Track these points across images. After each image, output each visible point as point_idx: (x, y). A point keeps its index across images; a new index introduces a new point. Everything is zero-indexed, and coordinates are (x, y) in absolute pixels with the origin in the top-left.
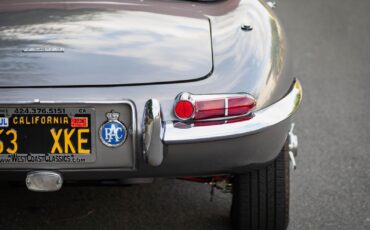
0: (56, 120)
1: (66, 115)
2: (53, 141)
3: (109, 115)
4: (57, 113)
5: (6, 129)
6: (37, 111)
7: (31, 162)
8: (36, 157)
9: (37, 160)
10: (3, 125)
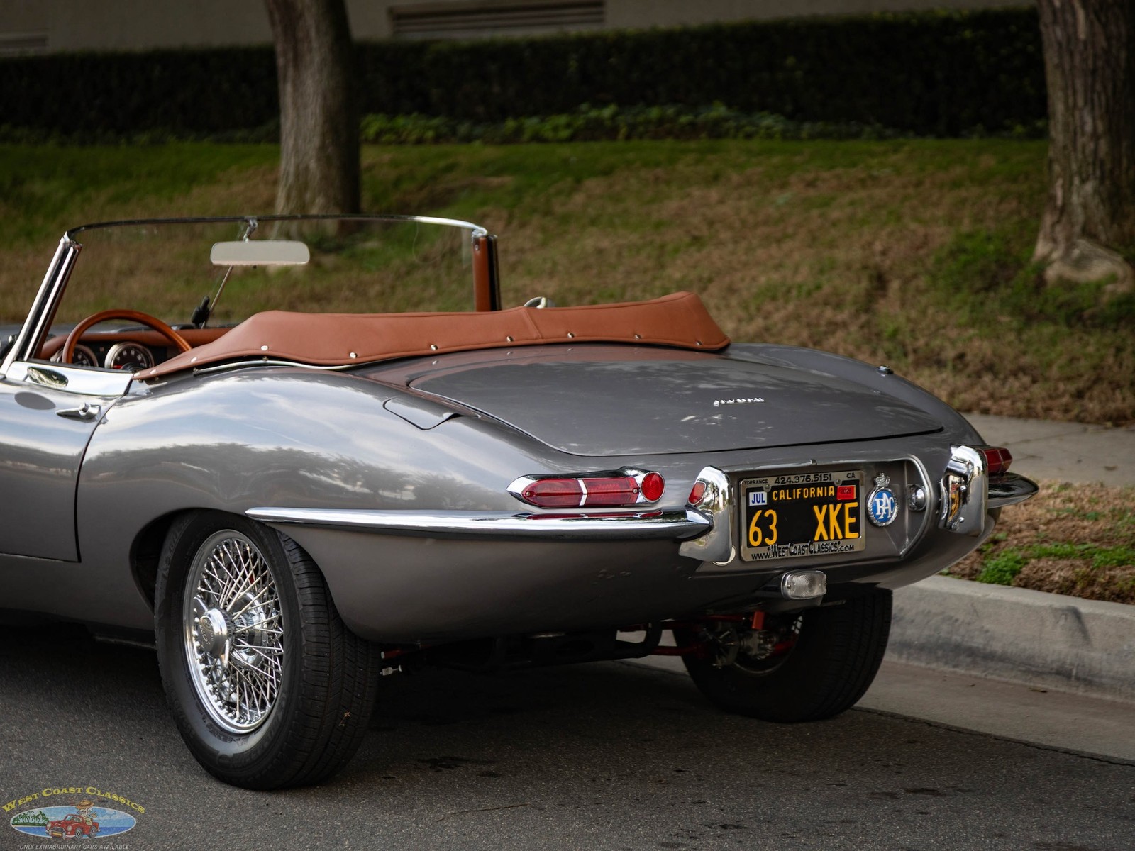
0: (820, 492)
1: (832, 484)
2: (817, 524)
3: (878, 480)
4: (823, 481)
5: (764, 509)
6: (801, 479)
7: (794, 556)
8: (800, 547)
9: (800, 552)
10: (761, 504)
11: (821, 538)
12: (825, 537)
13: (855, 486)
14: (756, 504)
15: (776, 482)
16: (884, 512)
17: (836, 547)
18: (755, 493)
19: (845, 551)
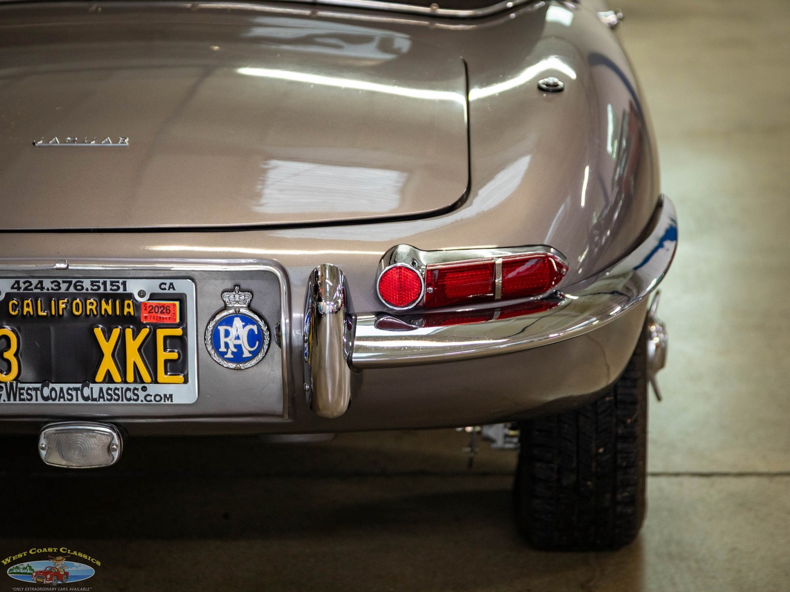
0: (107, 307)
1: (130, 296)
2: (101, 355)
3: (228, 297)
4: (109, 291)
6: (64, 286)
7: (50, 402)
8: (61, 389)
9: (63, 397)
11: (109, 378)
12: (117, 377)
13: (177, 303)
15: (14, 287)
16: (232, 348)
17: (137, 395)
19: (154, 402)
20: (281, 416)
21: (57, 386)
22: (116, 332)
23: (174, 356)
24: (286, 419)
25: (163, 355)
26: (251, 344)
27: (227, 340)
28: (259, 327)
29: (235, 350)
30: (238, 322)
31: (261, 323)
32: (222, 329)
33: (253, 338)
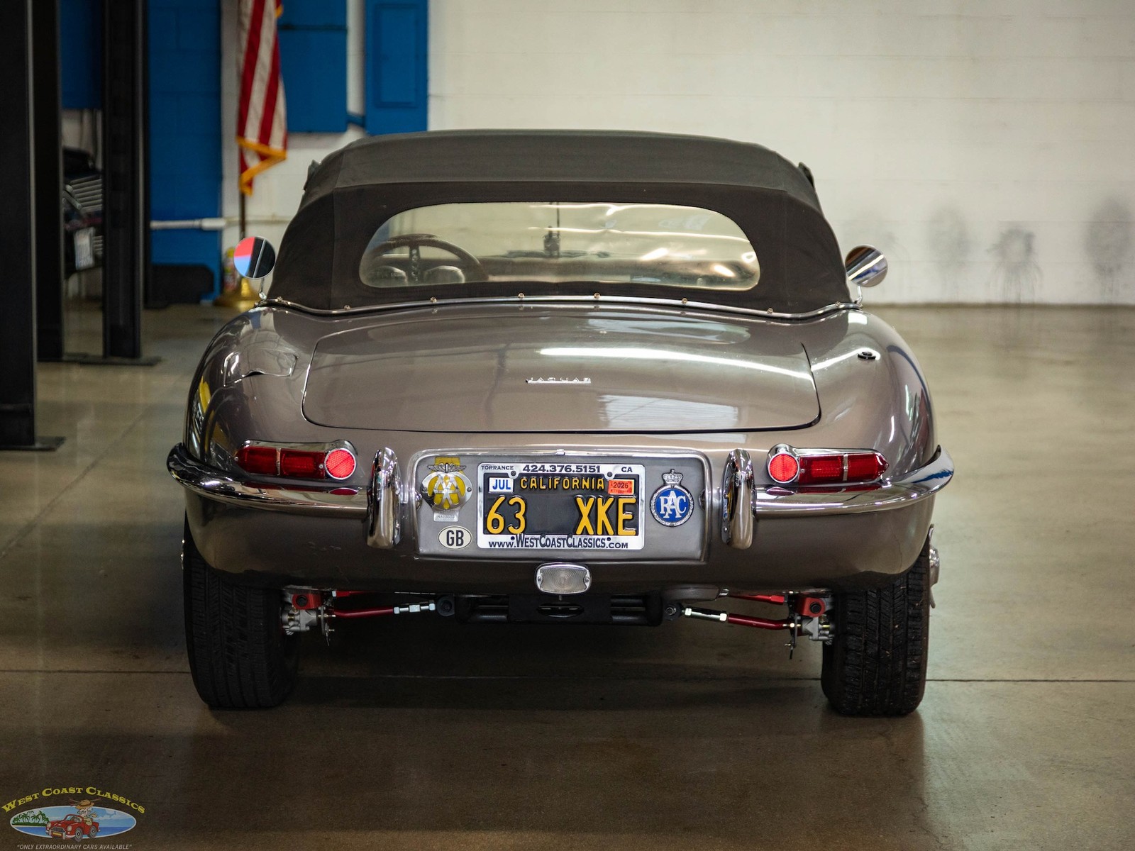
0: (586, 483)
1: (601, 476)
2: (581, 515)
3: (666, 477)
4: (588, 473)
5: (508, 497)
6: (558, 469)
7: (546, 547)
8: (554, 539)
9: (555, 544)
10: (505, 490)
11: (585, 532)
12: (591, 531)
13: (633, 481)
14: (498, 490)
15: (524, 470)
17: (604, 543)
18: (498, 479)
19: (615, 548)
20: (699, 560)
21: (551, 537)
22: (591, 501)
23: (630, 517)
24: (703, 563)
25: (622, 516)
26: (682, 510)
27: (666, 506)
28: (687, 497)
29: (671, 513)
30: (673, 494)
31: (688, 495)
32: (662, 498)
33: (683, 505)
